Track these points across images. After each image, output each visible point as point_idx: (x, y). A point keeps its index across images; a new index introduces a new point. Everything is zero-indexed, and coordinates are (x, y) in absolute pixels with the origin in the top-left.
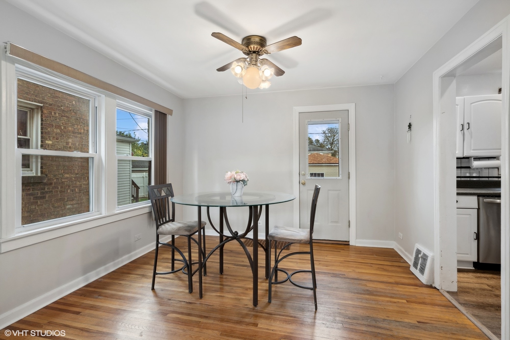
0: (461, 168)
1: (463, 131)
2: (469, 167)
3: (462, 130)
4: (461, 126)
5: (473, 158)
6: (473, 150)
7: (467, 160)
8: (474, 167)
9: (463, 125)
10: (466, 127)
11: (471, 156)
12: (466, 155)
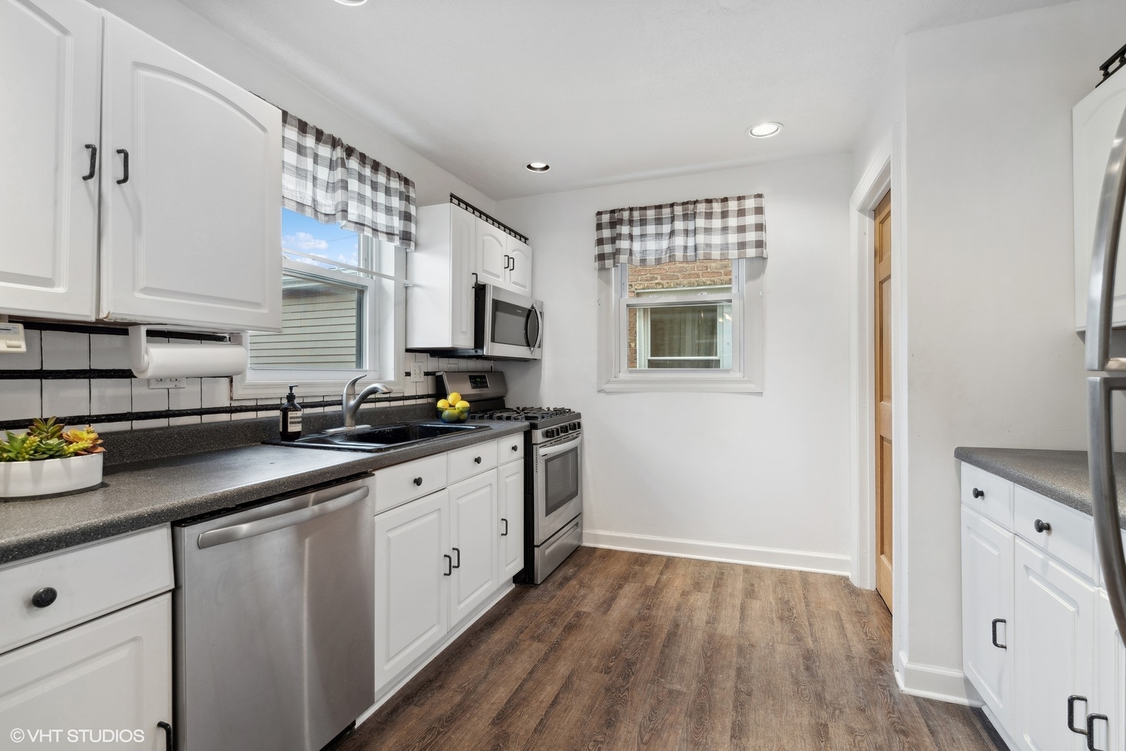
0: (89, 378)
1: (93, 182)
2: (127, 374)
3: (91, 175)
4: (87, 154)
5: (143, 329)
6: (146, 290)
7: (117, 340)
8: (149, 374)
9: (93, 151)
10: (111, 167)
11: (138, 320)
12: (112, 309)
